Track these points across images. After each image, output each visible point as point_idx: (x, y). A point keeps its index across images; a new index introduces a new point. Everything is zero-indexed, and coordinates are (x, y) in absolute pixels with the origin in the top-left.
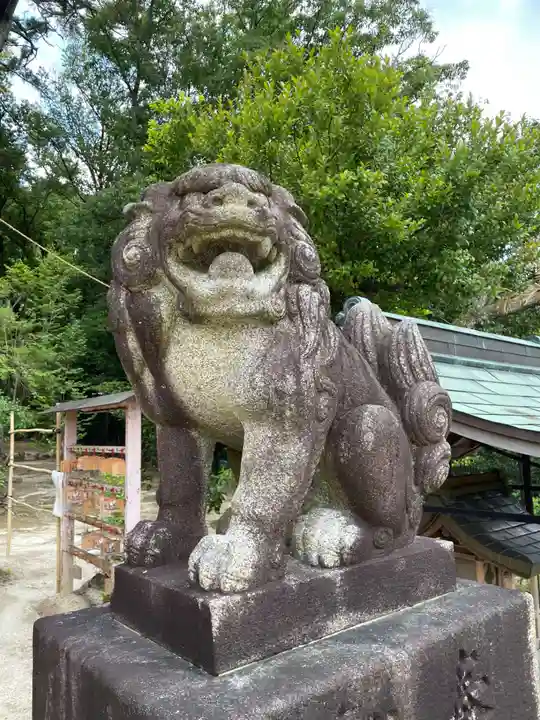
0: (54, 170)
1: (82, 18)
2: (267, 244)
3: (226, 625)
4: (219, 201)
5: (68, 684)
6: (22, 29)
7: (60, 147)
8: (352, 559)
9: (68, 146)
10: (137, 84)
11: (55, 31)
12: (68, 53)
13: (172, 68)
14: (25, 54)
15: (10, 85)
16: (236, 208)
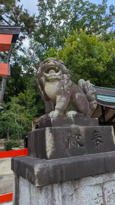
0: (28, 71)
1: (33, 34)
2: (57, 68)
3: (53, 121)
4: (49, 62)
5: (33, 136)
6: (19, 39)
7: (29, 65)
8: (76, 117)
9: (31, 65)
10: (46, 47)
11: (26, 38)
12: (30, 43)
13: (55, 42)
14: (20, 45)
15: (17, 52)
16: (52, 63)
